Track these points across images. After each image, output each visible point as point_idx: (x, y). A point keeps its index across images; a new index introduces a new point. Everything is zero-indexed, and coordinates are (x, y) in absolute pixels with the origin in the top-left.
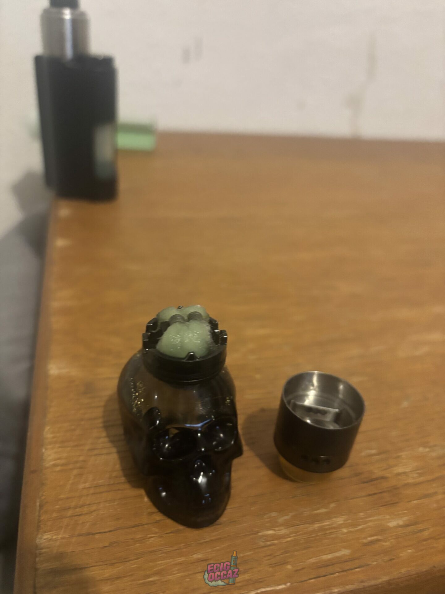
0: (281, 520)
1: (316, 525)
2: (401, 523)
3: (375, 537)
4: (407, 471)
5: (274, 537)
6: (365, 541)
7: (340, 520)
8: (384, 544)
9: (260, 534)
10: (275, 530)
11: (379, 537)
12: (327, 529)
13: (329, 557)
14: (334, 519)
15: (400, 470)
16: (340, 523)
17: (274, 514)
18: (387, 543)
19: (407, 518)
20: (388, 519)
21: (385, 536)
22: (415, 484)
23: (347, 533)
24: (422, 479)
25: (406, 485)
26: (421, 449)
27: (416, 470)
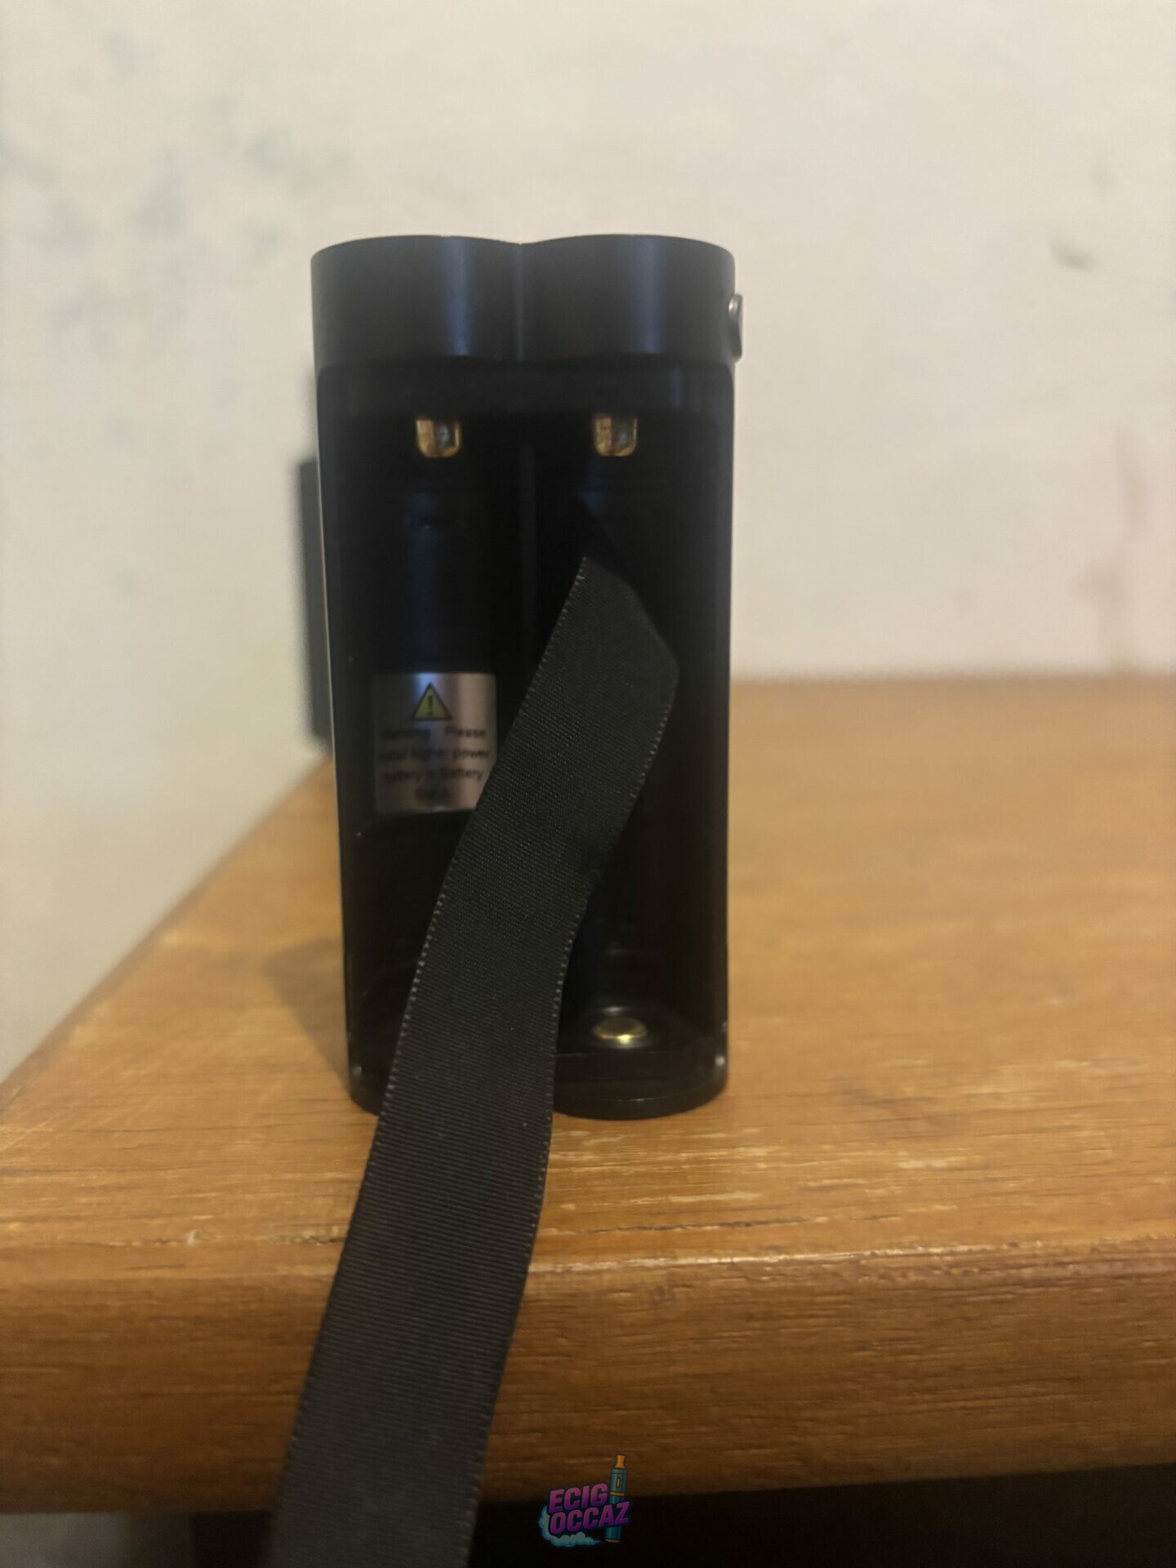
0: (593, 1142)
1: (684, 1155)
2: (940, 1163)
3: (846, 1181)
4: (1004, 1091)
6: (812, 1184)
7: (759, 1152)
8: (867, 1191)
11: (860, 1181)
12: (709, 1162)
13: (692, 1199)
14: (742, 1149)
15: (985, 1089)
16: (758, 1154)
19: (963, 1158)
20: (903, 1156)
21: (875, 1180)
22: (1019, 1112)
23: (764, 1170)
24: (1043, 1105)
25: (987, 1111)
26: (1066, 1063)
27: (1033, 1092)
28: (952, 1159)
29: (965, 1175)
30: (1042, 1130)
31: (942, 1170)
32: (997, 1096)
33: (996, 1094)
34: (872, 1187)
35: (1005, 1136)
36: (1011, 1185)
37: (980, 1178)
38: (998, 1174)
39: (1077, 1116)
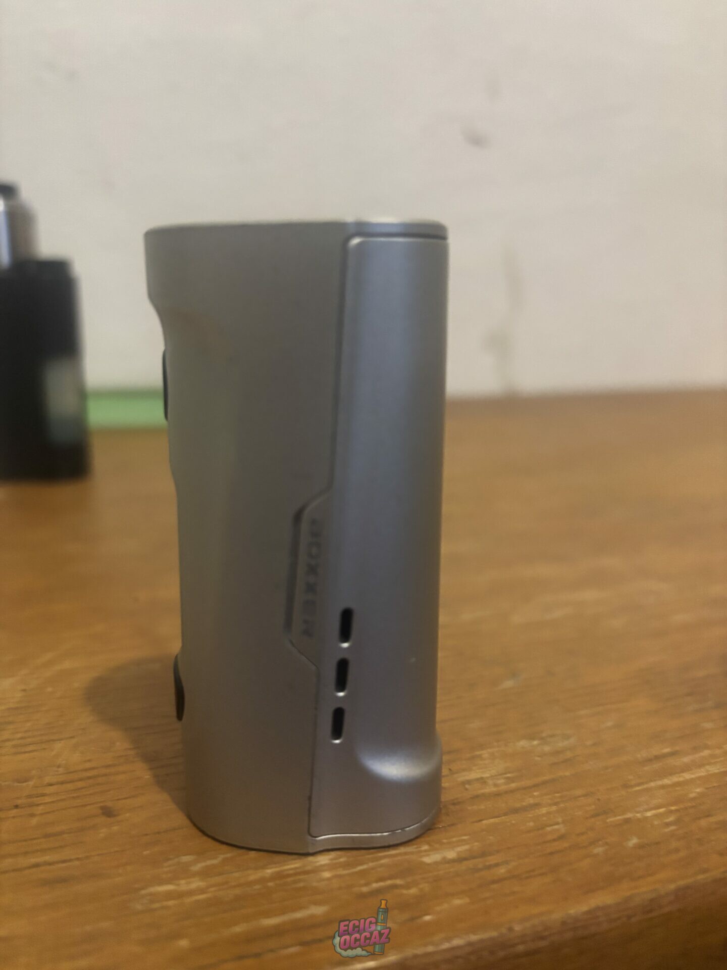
0: (198, 867)
2: (451, 854)
3: (389, 882)
4: (486, 775)
5: (169, 895)
6: (365, 889)
8: (405, 892)
9: (143, 892)
10: (178, 885)
11: (398, 882)
13: (279, 920)
14: (311, 859)
15: (473, 775)
16: (323, 863)
17: (186, 859)
18: (413, 891)
19: (467, 847)
20: (425, 851)
21: (409, 879)
22: (498, 795)
23: (329, 879)
24: (513, 785)
25: (477, 796)
26: (523, 743)
27: (506, 774)
28: (459, 849)
29: (470, 864)
30: (516, 811)
31: (453, 861)
32: (482, 781)
33: (482, 778)
34: (408, 886)
35: (492, 820)
36: (502, 870)
37: (480, 866)
38: (492, 860)
39: (535, 794)
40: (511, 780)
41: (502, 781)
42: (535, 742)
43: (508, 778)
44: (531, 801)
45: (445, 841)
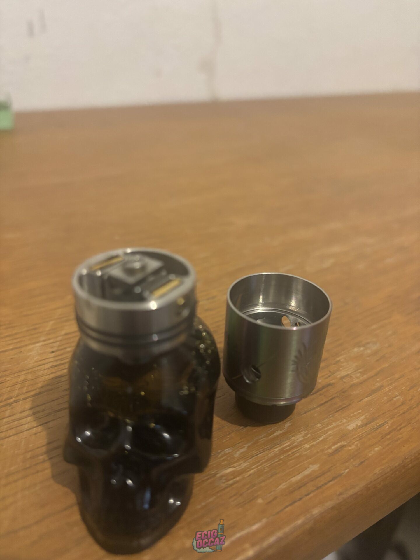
0: (237, 455)
1: (276, 450)
2: (359, 423)
3: (339, 444)
4: (349, 372)
5: (234, 474)
6: (330, 451)
8: (349, 448)
9: (218, 475)
10: (234, 467)
11: (343, 443)
12: (288, 450)
13: (299, 477)
14: (293, 438)
15: (343, 373)
16: (300, 439)
17: (227, 451)
18: (353, 447)
19: (363, 417)
20: (346, 423)
21: (348, 441)
22: (361, 383)
23: (310, 448)
24: (365, 376)
25: (352, 386)
26: (356, 350)
27: (358, 370)
28: (361, 418)
29: (371, 426)
30: (374, 391)
31: (361, 426)
32: (349, 376)
33: (348, 374)
34: (349, 445)
35: (366, 399)
36: (387, 427)
37: (375, 427)
38: (380, 421)
39: (378, 380)
40: (362, 373)
41: (358, 375)
42: (362, 349)
43: (360, 372)
44: (378, 384)
45: (351, 415)
